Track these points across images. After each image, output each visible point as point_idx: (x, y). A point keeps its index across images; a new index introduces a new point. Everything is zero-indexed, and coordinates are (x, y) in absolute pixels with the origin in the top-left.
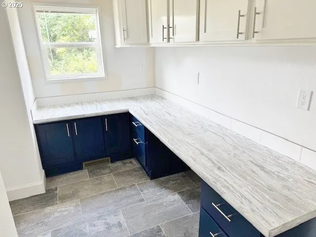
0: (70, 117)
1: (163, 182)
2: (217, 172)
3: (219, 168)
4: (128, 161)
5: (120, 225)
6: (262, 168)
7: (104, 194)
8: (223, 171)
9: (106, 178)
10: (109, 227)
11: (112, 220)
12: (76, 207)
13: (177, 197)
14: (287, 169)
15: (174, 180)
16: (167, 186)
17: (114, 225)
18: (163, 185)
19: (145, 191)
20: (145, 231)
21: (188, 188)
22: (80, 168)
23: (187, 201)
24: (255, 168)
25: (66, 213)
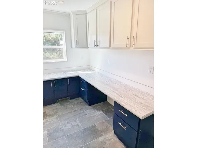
0: (53, 79)
1: (95, 107)
2: (121, 98)
3: (121, 97)
4: (78, 98)
5: (78, 125)
6: (137, 96)
7: (69, 113)
8: (123, 98)
9: (69, 106)
10: (73, 126)
11: (74, 123)
12: (56, 119)
13: (101, 112)
14: (146, 96)
15: (99, 106)
16: (96, 108)
17: (75, 126)
18: (95, 108)
19: (87, 111)
20: (90, 127)
21: (106, 109)
22: (56, 102)
23: (106, 114)
24: (135, 96)
25: (52, 122)
